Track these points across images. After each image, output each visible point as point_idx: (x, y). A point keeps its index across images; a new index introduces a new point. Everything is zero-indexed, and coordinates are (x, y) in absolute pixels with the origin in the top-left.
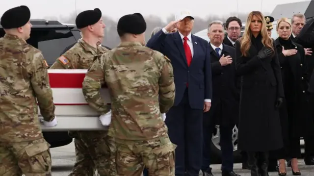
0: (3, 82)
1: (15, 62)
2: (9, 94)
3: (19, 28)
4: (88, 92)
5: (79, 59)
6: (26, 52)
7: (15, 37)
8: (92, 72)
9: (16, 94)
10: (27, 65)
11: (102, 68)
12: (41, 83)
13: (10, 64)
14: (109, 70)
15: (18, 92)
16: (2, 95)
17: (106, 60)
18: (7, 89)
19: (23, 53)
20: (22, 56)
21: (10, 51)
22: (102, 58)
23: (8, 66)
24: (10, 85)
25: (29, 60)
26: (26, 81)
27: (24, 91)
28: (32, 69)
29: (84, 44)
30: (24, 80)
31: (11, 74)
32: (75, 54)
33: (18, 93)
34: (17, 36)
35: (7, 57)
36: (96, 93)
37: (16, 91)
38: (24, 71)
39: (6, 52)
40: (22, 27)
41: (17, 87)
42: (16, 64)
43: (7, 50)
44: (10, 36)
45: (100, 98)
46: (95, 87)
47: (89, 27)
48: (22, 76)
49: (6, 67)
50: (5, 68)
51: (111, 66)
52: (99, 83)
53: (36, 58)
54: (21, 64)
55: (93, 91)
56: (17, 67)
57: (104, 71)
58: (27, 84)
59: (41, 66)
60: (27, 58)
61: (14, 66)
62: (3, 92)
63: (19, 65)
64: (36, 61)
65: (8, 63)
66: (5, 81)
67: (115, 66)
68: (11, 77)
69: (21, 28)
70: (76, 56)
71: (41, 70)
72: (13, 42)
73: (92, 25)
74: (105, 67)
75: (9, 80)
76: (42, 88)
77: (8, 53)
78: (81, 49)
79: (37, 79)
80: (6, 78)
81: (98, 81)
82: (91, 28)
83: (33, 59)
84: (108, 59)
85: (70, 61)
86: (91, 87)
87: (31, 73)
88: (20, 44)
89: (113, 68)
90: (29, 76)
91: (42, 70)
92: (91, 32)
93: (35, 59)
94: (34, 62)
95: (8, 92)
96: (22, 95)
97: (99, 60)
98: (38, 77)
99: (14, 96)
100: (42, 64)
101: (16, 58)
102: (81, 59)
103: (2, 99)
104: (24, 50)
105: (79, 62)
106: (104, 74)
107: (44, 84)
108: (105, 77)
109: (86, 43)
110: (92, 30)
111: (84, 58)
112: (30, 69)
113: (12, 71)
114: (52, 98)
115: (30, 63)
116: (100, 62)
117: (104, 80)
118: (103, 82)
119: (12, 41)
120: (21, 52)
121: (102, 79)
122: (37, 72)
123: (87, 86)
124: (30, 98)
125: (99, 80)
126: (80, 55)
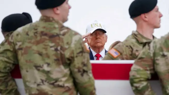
0: (39, 70)
1: (51, 47)
2: (46, 83)
3: (55, 9)
4: (135, 83)
5: (132, 51)
6: (64, 34)
7: (51, 19)
8: (140, 60)
9: (54, 83)
10: (66, 49)
11: (152, 55)
12: (81, 70)
13: (46, 49)
14: (159, 58)
15: (57, 80)
16: (38, 85)
17: (156, 46)
18: (44, 78)
19: (61, 36)
20: (59, 39)
21: (46, 35)
22: (152, 45)
23: (44, 52)
24: (48, 73)
25: (68, 43)
26: (65, 68)
27: (64, 79)
28: (71, 54)
29: (138, 35)
30: (62, 67)
31: (48, 61)
32: (127, 46)
33: (56, 82)
34: (53, 18)
35: (43, 42)
36: (145, 83)
37: (54, 80)
38: (62, 56)
39: (41, 36)
40: (59, 8)
41: (55, 75)
42: (53, 49)
43: (43, 34)
44: (45, 18)
45: (149, 90)
46: (143, 76)
47: (143, 16)
48: (61, 62)
49: (42, 53)
50: (40, 54)
51: (161, 53)
52: (149, 72)
53: (76, 41)
54: (59, 48)
55: (141, 81)
56: (54, 52)
57: (154, 59)
58: (67, 71)
59: (81, 50)
60: (65, 42)
61: (51, 51)
62: (39, 81)
63: (56, 50)
64: (75, 45)
65: (44, 48)
66: (41, 69)
67: (166, 53)
68: (48, 64)
69: (57, 9)
70: (127, 48)
71: (80, 54)
72: (49, 24)
73: (146, 14)
74: (154, 54)
75: (46, 68)
76: (82, 75)
77: (43, 37)
78: (134, 40)
79: (77, 66)
80: (43, 65)
81: (147, 70)
82: (145, 17)
83: (71, 42)
84: (158, 46)
85: (121, 54)
86: (138, 76)
87: (71, 58)
88: (57, 26)
89: (164, 56)
90: (68, 62)
91: (82, 55)
92: (146, 21)
93: (74, 42)
94: (73, 46)
95: (46, 81)
96: (61, 84)
97: (149, 46)
98: (77, 62)
99: (52, 86)
100: (83, 48)
101: (52, 42)
102: (134, 52)
103: (38, 90)
104: (62, 32)
105: (131, 55)
106: (154, 63)
107: (85, 71)
108: (155, 65)
109: (139, 34)
110: (146, 19)
111: (137, 51)
112: (68, 54)
113: (48, 57)
114: (95, 89)
115: (69, 48)
116: (149, 49)
117: (154, 69)
118: (152, 72)
119: (47, 23)
120: (58, 35)
121: (152, 68)
122: (77, 57)
123: (133, 76)
124: (71, 87)
125: (148, 68)
126: (132, 47)
